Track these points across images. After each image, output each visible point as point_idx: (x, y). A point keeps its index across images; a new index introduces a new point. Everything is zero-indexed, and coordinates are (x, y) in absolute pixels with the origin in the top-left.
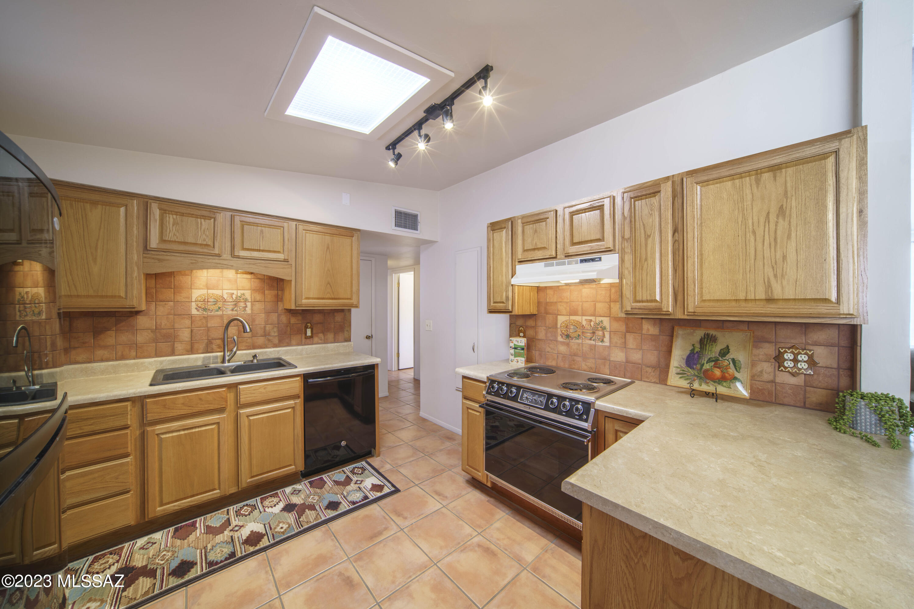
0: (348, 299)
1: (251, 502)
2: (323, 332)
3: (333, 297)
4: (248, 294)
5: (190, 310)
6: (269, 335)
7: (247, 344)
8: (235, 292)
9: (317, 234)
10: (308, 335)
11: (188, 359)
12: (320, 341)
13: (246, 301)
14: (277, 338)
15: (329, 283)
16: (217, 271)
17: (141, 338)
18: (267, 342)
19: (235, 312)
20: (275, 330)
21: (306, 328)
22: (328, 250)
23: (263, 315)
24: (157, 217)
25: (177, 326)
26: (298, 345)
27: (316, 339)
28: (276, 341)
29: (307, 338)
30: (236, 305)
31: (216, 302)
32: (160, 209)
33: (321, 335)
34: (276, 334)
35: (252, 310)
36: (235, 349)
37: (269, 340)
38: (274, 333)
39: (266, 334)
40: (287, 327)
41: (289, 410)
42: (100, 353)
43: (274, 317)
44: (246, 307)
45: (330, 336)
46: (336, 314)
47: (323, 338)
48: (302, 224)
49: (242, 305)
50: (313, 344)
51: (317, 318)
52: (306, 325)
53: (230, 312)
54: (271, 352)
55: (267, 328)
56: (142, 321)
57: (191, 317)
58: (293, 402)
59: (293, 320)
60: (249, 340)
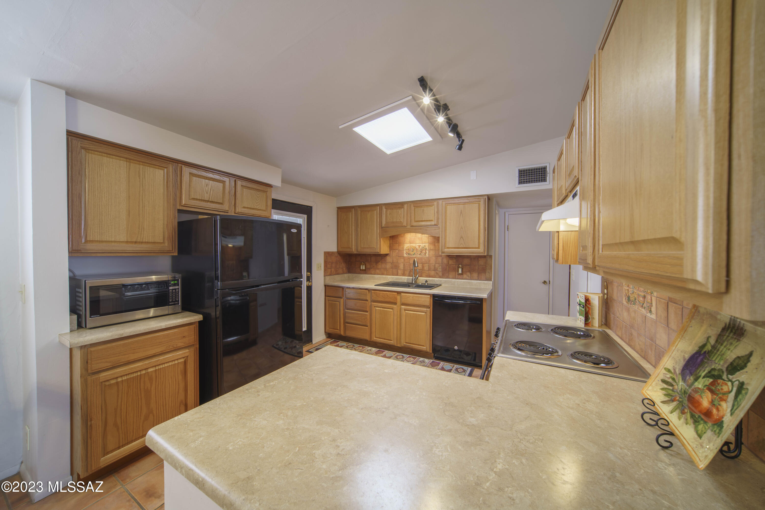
0: (476, 248)
1: (404, 355)
2: (470, 272)
3: (465, 247)
4: (427, 245)
5: (403, 254)
6: (437, 270)
7: (426, 274)
8: (421, 245)
9: (454, 205)
10: (459, 273)
11: (402, 278)
12: (468, 278)
13: (426, 249)
14: (441, 272)
15: (462, 237)
16: (414, 234)
17: (388, 266)
18: (436, 274)
19: (421, 256)
20: (440, 267)
21: (459, 267)
22: (461, 214)
23: (434, 258)
24: (385, 212)
25: (399, 262)
26: (453, 278)
27: (465, 276)
28: (441, 274)
29: (459, 274)
30: (421, 252)
31: (413, 250)
32: (386, 208)
33: (468, 273)
34: (441, 270)
35: (429, 254)
36: (417, 276)
37: (437, 273)
38: (440, 269)
39: (435, 270)
40: (447, 266)
41: (424, 314)
42: (377, 271)
43: (440, 259)
44: (426, 253)
45: (475, 275)
46: (479, 259)
47: (470, 276)
48: (444, 200)
49: (424, 251)
50: (463, 279)
51: (466, 261)
52: (458, 266)
53: (419, 256)
54: (437, 281)
55: (436, 266)
56: (388, 259)
57: (404, 258)
58: (426, 309)
59: (451, 262)
60: (427, 272)
